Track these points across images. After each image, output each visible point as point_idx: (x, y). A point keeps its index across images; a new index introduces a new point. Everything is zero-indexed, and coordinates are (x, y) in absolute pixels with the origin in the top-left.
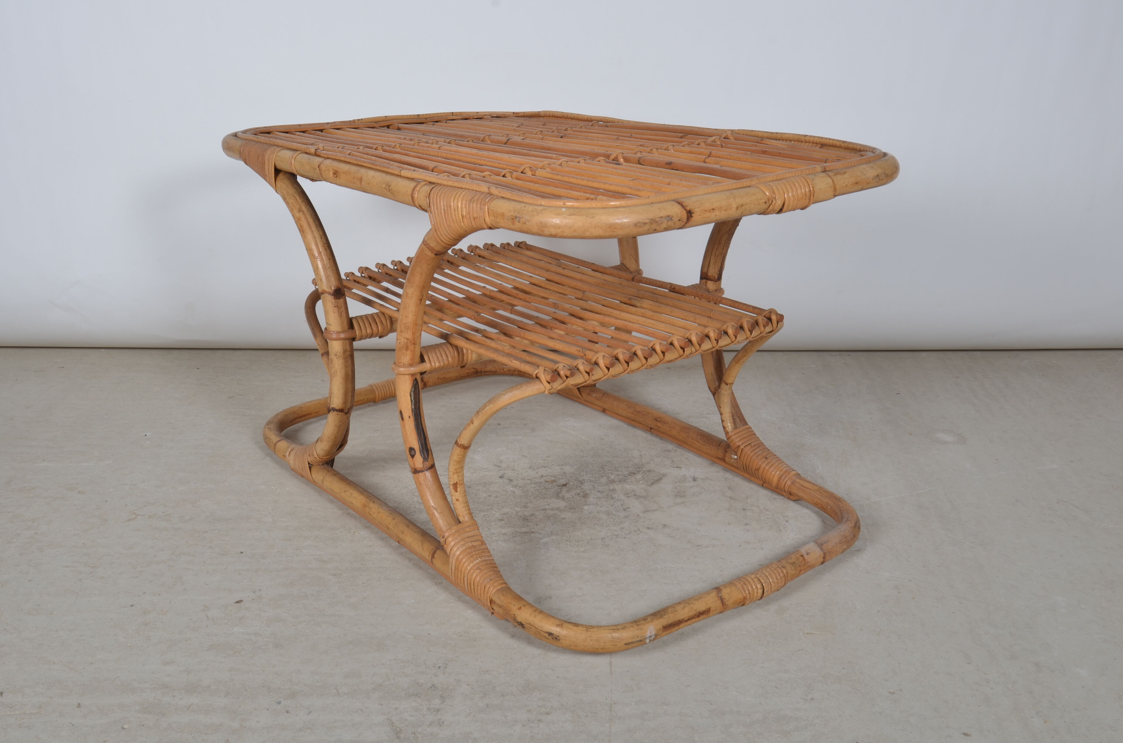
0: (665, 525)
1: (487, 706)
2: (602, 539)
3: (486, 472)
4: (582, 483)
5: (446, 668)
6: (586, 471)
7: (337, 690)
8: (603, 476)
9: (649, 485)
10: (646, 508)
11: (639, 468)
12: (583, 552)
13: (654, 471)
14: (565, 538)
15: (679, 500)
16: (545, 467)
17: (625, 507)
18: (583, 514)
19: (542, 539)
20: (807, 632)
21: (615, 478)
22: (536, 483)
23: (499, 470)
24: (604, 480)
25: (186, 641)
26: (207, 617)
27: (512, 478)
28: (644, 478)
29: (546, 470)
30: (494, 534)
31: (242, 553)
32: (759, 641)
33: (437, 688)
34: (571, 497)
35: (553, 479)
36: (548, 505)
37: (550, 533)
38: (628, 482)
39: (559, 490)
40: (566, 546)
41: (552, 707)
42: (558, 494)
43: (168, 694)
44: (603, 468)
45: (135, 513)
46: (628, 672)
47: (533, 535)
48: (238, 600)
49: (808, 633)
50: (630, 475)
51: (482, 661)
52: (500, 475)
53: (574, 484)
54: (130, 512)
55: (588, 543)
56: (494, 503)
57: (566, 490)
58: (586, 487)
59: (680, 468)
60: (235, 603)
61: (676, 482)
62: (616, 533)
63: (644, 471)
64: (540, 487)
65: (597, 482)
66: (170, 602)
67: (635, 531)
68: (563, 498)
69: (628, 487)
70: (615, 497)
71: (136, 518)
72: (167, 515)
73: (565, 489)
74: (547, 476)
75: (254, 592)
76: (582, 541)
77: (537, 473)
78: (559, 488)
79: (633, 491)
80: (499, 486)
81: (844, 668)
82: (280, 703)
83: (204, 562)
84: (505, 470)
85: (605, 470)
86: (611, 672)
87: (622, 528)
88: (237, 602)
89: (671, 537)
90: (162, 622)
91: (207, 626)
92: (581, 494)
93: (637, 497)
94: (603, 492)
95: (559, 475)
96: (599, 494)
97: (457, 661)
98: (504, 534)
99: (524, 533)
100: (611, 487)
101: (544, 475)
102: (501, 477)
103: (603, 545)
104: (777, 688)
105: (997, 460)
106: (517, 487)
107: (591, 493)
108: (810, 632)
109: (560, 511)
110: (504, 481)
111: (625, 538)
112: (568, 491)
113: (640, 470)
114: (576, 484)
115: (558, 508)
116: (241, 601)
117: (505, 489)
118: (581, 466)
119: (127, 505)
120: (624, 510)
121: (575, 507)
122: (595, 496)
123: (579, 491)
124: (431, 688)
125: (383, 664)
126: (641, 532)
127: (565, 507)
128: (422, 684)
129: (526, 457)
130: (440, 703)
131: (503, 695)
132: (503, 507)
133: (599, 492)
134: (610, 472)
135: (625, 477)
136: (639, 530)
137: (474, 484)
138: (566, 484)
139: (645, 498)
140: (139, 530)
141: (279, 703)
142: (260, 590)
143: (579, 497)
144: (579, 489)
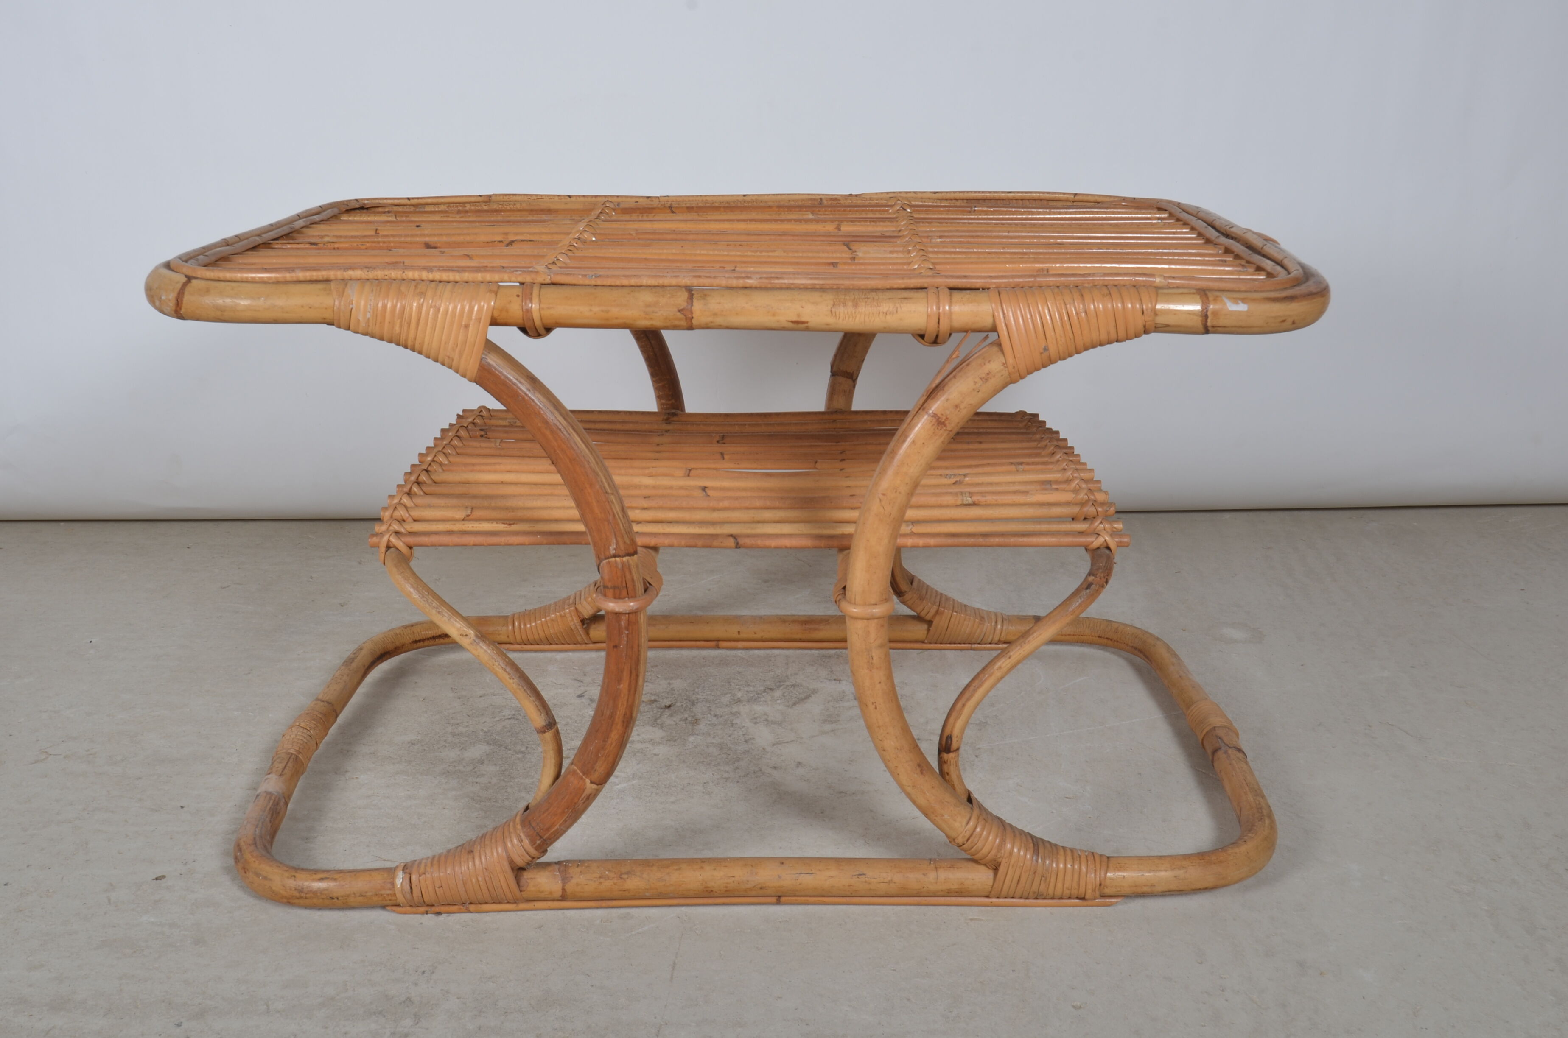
0: (799, 763)
1: (479, 1029)
2: (705, 783)
3: (561, 688)
4: (693, 703)
5: (433, 973)
6: (704, 687)
7: (268, 1006)
8: (726, 694)
9: (788, 706)
10: (778, 739)
11: (780, 682)
12: (673, 803)
13: (801, 686)
14: (651, 783)
15: (827, 727)
17: (747, 737)
18: (686, 748)
19: (618, 785)
20: (972, 917)
21: (742, 697)
23: (580, 686)
24: (726, 699)
25: (70, 935)
26: (109, 900)
28: (784, 696)
29: (647, 686)
31: (182, 807)
32: (897, 931)
33: (412, 1003)
34: (674, 723)
35: (653, 698)
36: (638, 735)
37: (632, 777)
38: (760, 701)
39: (659, 713)
40: (649, 794)
41: (573, 1030)
42: (656, 720)
43: (24, 1012)
44: (729, 682)
45: (46, 752)
46: (697, 977)
48: (159, 875)
49: (971, 919)
50: (766, 692)
51: (488, 963)
52: (579, 693)
53: (682, 705)
54: (40, 750)
55: (683, 789)
57: (668, 714)
58: (698, 709)
59: (840, 680)
60: (154, 879)
61: (829, 702)
62: (726, 775)
63: (788, 686)
65: (716, 702)
66: (62, 878)
67: (754, 773)
68: (662, 726)
69: (758, 708)
70: (737, 724)
71: (46, 758)
72: (91, 754)
73: (667, 712)
74: (645, 694)
75: (185, 864)
76: (675, 786)
78: (659, 710)
79: (765, 714)
80: (574, 709)
81: (1014, 971)
82: (181, 1025)
83: (126, 821)
84: (587, 686)
85: (731, 685)
86: (672, 978)
87: (737, 768)
88: (157, 879)
90: (42, 909)
91: (105, 913)
92: (690, 719)
93: (768, 722)
94: (721, 717)
95: (663, 693)
96: (715, 719)
97: (451, 964)
100: (734, 710)
102: (580, 696)
103: (703, 793)
104: (908, 1000)
105: (1302, 665)
107: (704, 718)
108: (976, 917)
109: (653, 744)
110: (582, 702)
111: (738, 782)
112: (671, 715)
113: (782, 684)
114: (684, 705)
115: (652, 740)
116: (164, 877)
117: (581, 713)
118: (698, 680)
119: (38, 740)
120: (746, 741)
121: (676, 738)
122: (709, 723)
123: (686, 715)
124: (404, 1002)
125: (343, 968)
126: (763, 773)
127: (662, 738)
128: (393, 998)
130: (412, 1026)
131: (505, 1013)
132: (572, 740)
133: (715, 716)
134: (737, 687)
135: (758, 694)
136: (761, 770)
138: (670, 706)
139: (779, 724)
140: (46, 776)
141: (179, 1025)
142: (194, 862)
143: (686, 724)
144: (688, 712)
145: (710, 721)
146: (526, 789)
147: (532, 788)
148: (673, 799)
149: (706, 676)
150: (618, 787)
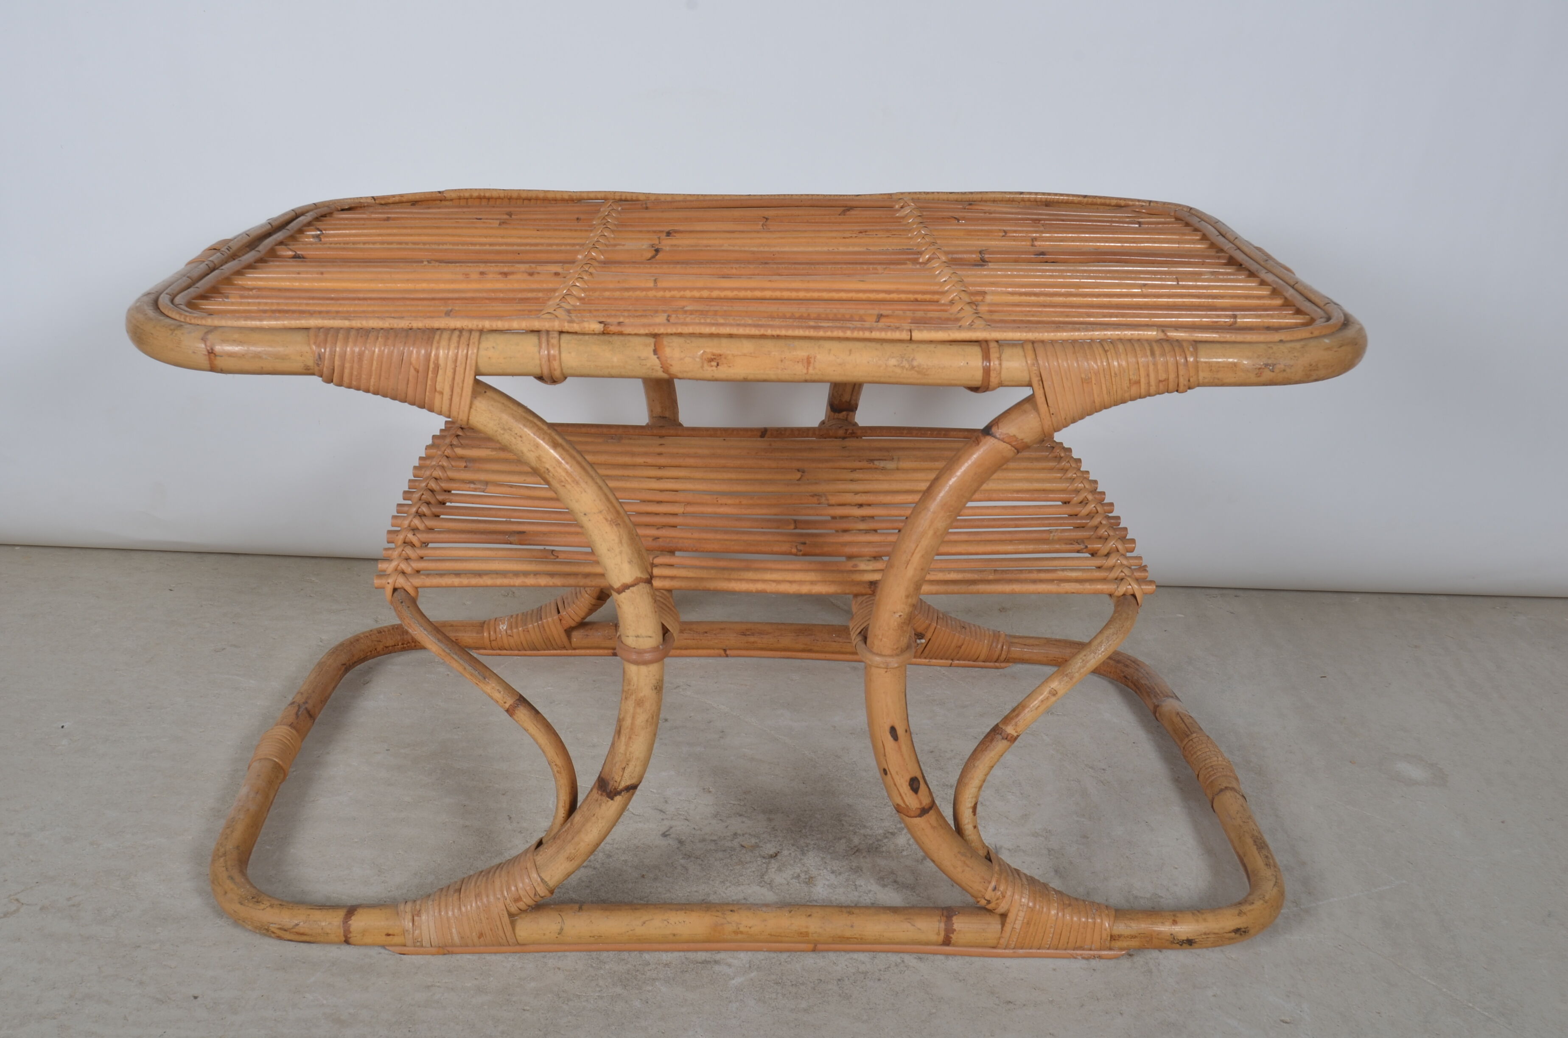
2: (839, 980)
3: (640, 823)
4: (803, 855)
6: (811, 829)
8: (840, 839)
14: (774, 977)
16: (741, 815)
21: (860, 843)
22: (724, 851)
23: (663, 819)
24: (841, 849)
27: (684, 838)
29: (743, 822)
30: (648, 964)
31: (196, 998)
34: (785, 882)
35: (753, 843)
37: (747, 965)
38: (883, 852)
39: (765, 865)
40: (774, 996)
42: (762, 876)
44: (841, 821)
45: (17, 900)
47: (717, 968)
50: (887, 837)
52: (664, 829)
53: (790, 854)
54: (10, 896)
56: (651, 893)
57: (776, 867)
58: (811, 861)
62: (862, 968)
64: (731, 859)
65: (830, 852)
67: (896, 965)
68: (771, 885)
69: (883, 866)
70: (861, 886)
72: (74, 906)
73: (774, 864)
74: (743, 835)
76: (803, 984)
77: (727, 827)
78: (764, 861)
79: (892, 873)
80: (661, 854)
83: (125, 1018)
84: (672, 819)
85: (843, 825)
89: (960, 981)
92: (803, 876)
94: (840, 875)
95: (764, 836)
96: (833, 876)
98: (667, 965)
99: (702, 963)
100: (855, 868)
101: (739, 832)
102: (665, 836)
103: (840, 995)
106: (693, 859)
107: (820, 875)
110: (669, 845)
112: (779, 870)
114: (793, 854)
117: (670, 863)
118: (803, 818)
122: (827, 883)
123: (798, 871)
126: (907, 967)
129: (710, 792)
133: (833, 872)
134: (851, 828)
136: (903, 961)
137: (617, 849)
143: (799, 883)
144: (799, 865)
145: (829, 880)
146: (621, 981)
147: (628, 980)
148: (804, 1005)
149: (811, 810)
150: (733, 982)
